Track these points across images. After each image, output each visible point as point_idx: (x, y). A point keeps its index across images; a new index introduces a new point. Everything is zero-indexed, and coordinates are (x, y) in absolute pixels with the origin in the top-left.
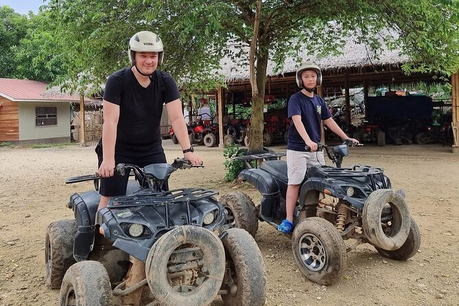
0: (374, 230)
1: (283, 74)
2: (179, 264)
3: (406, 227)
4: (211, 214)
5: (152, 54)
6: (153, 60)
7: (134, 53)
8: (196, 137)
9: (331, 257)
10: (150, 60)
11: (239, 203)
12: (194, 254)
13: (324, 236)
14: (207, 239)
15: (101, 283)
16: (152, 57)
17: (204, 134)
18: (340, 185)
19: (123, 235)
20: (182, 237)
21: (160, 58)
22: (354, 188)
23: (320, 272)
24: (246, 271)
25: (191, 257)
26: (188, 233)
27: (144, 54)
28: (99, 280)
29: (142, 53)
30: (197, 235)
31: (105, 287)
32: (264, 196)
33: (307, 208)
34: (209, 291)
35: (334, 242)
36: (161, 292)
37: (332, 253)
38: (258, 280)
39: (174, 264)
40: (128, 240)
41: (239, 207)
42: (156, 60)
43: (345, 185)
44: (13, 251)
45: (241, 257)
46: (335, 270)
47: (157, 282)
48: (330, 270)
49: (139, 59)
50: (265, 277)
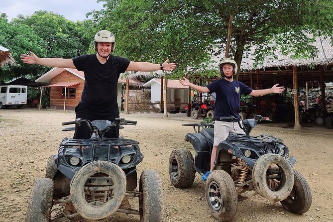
0: (258, 183)
1: (264, 68)
2: (97, 186)
3: (289, 185)
4: (129, 157)
5: (108, 44)
6: (108, 48)
7: (97, 43)
8: (202, 112)
9: (225, 201)
10: (106, 48)
11: (182, 156)
12: (108, 181)
13: (222, 184)
14: (114, 171)
15: (45, 192)
16: (107, 46)
17: (207, 111)
18: (240, 148)
19: (65, 163)
20: (97, 167)
21: (113, 46)
22: (251, 151)
23: (218, 211)
24: (147, 198)
25: (105, 183)
26: (101, 166)
27: (102, 44)
28: (44, 190)
29: (101, 43)
30: (108, 168)
31: (47, 195)
32: (197, 152)
33: (222, 164)
34: (111, 207)
35: (228, 189)
36: (77, 202)
37: (226, 197)
38: (155, 206)
39: (93, 186)
40: (68, 167)
41: (181, 160)
42: (110, 48)
43: (244, 148)
44: (39, 174)
45: (147, 188)
46: (227, 210)
47: (75, 195)
48: (224, 210)
49: (99, 47)
50: (161, 205)
